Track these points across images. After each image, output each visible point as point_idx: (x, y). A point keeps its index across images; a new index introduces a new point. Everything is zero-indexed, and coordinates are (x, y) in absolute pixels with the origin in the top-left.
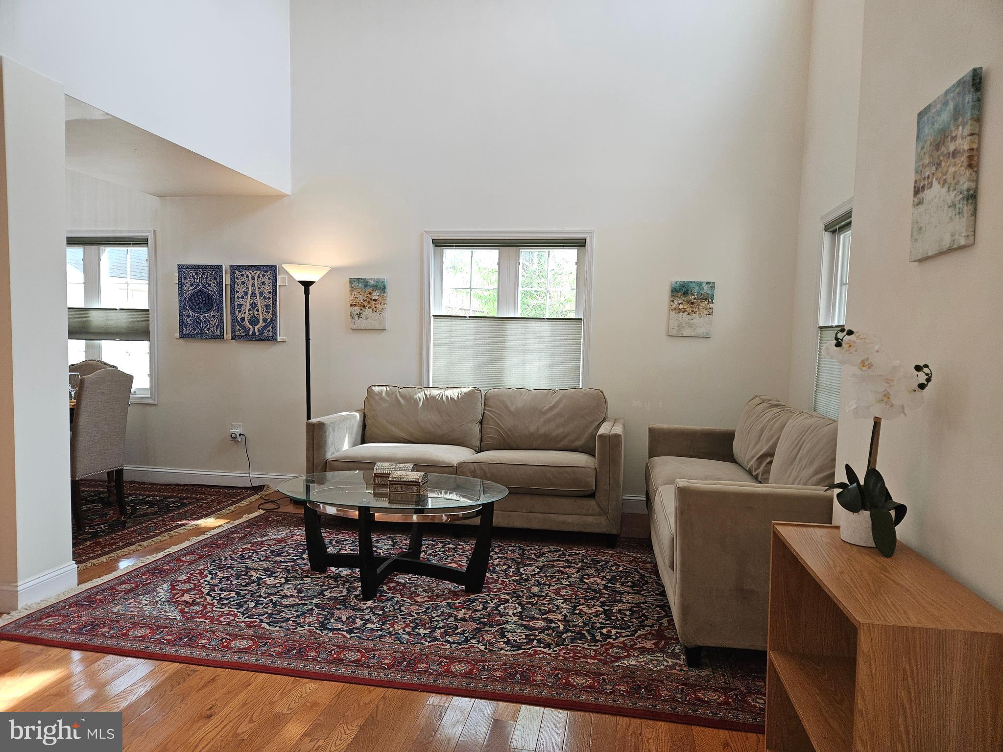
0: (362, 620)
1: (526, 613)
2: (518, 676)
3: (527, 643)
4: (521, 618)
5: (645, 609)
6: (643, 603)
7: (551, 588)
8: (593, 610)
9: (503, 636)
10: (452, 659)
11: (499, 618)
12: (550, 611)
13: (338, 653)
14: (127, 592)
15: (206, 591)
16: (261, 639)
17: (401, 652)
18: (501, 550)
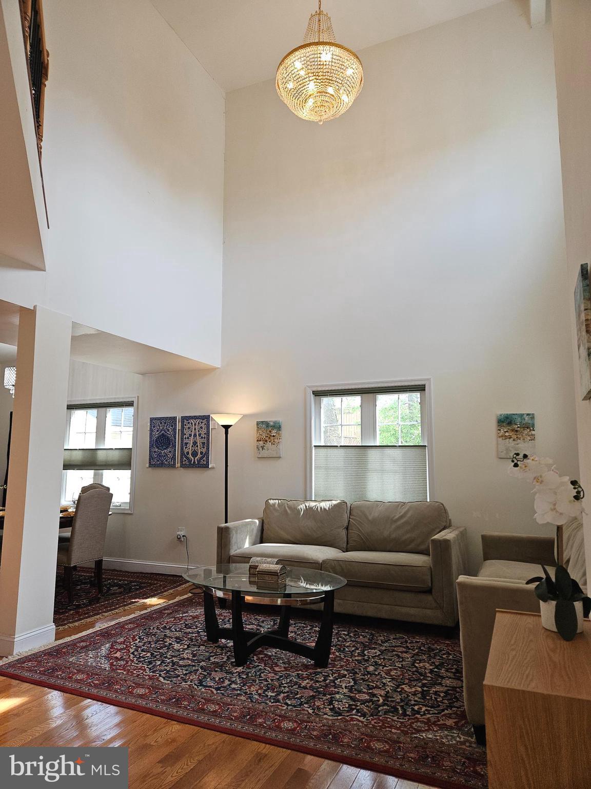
0: (229, 681)
1: (356, 687)
2: (331, 736)
3: (348, 711)
4: (351, 691)
5: (459, 692)
6: (459, 688)
7: (385, 668)
8: (413, 690)
9: (331, 703)
10: (284, 718)
11: (334, 689)
12: (377, 687)
13: (203, 705)
14: (83, 648)
15: (132, 651)
16: (155, 689)
17: (249, 709)
18: (355, 635)
